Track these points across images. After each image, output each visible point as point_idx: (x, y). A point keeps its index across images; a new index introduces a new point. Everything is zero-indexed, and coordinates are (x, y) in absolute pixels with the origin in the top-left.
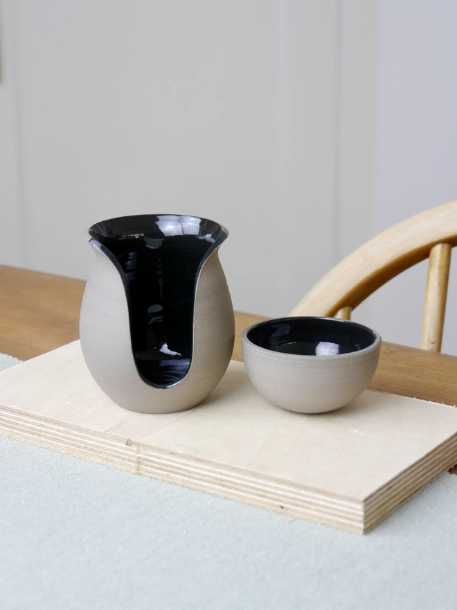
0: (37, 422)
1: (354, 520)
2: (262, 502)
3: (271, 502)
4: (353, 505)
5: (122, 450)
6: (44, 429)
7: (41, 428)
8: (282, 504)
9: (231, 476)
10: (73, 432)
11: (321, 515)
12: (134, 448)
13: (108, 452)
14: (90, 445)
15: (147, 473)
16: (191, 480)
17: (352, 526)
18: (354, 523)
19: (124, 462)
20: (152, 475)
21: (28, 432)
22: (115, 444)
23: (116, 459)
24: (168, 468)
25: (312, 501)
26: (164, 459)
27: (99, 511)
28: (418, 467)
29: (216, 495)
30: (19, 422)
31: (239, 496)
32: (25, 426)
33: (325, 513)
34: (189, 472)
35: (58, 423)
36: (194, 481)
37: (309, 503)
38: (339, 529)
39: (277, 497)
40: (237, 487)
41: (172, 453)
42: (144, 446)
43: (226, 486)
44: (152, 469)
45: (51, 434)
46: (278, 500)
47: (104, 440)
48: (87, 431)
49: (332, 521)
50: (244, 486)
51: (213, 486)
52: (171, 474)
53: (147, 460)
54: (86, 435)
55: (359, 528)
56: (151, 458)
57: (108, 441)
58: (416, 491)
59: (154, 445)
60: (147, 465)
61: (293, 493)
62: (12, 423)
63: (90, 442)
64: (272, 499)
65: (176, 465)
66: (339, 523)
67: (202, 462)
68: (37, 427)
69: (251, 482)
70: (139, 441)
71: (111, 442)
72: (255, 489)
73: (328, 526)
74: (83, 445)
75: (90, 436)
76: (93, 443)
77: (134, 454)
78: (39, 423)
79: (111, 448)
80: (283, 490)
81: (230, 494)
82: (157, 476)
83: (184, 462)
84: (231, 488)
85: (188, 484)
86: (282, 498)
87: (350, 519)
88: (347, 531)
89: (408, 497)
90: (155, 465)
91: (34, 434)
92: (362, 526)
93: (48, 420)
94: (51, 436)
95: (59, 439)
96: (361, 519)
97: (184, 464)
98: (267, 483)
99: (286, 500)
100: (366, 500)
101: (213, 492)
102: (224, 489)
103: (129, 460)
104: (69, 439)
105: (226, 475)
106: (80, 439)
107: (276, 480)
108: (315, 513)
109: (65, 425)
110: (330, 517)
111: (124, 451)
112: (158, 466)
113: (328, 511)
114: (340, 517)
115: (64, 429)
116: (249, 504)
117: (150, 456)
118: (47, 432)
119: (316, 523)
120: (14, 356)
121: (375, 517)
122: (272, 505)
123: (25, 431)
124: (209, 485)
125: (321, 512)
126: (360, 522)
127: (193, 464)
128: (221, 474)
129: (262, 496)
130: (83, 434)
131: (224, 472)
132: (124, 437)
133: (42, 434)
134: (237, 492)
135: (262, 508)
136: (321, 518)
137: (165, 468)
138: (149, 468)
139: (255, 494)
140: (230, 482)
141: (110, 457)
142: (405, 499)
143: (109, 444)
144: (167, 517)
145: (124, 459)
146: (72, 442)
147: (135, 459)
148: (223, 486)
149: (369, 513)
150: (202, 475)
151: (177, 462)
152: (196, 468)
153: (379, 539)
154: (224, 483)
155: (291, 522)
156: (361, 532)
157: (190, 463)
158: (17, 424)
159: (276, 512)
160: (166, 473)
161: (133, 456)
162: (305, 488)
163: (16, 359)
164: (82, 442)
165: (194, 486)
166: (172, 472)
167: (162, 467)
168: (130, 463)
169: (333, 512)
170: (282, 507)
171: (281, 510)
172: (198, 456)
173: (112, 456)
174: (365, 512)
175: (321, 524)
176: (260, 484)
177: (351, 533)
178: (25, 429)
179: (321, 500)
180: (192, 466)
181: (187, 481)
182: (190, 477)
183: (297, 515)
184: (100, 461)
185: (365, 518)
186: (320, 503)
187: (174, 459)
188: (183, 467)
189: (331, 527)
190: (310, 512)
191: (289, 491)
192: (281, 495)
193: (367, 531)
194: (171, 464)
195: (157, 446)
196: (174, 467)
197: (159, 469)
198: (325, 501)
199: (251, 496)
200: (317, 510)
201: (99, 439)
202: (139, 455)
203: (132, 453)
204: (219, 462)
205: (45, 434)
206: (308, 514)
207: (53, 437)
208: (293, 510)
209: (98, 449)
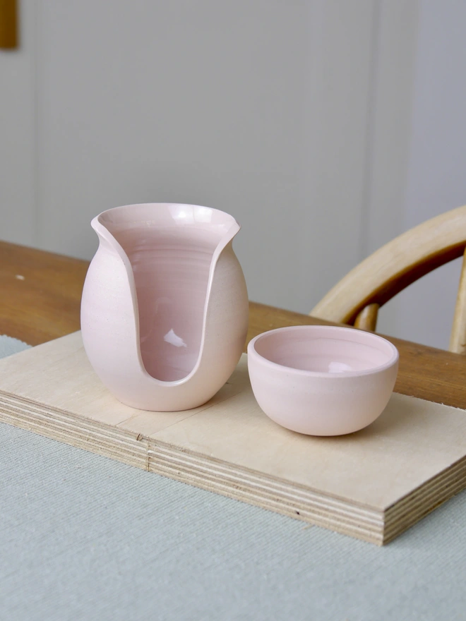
0: (44, 411)
1: (374, 531)
2: (277, 506)
3: (287, 506)
4: (373, 515)
5: (132, 445)
6: (51, 419)
7: (48, 418)
8: (298, 510)
9: (245, 478)
10: (81, 423)
11: (338, 523)
12: (145, 443)
13: (118, 446)
14: (99, 438)
15: (157, 471)
16: (203, 480)
17: (371, 536)
18: (373, 534)
19: (134, 457)
20: (162, 472)
21: (35, 422)
22: (126, 438)
23: (124, 454)
24: (180, 467)
25: (330, 508)
26: (176, 457)
27: (106, 508)
28: (443, 478)
29: (228, 497)
30: (26, 411)
31: (254, 499)
32: (32, 416)
33: (344, 521)
34: (202, 471)
36: (207, 481)
37: (327, 510)
38: (357, 539)
39: (294, 502)
40: (251, 489)
41: (184, 451)
42: (156, 441)
43: (241, 488)
44: (163, 467)
45: (59, 424)
46: (294, 505)
47: (114, 434)
48: (96, 423)
49: (350, 530)
50: (259, 488)
51: (226, 487)
52: (183, 473)
53: (158, 457)
54: (95, 428)
55: (378, 539)
56: (163, 455)
57: (118, 435)
58: (439, 503)
59: (167, 442)
60: (157, 462)
61: (311, 499)
62: (18, 411)
63: (99, 435)
64: (288, 504)
65: (188, 463)
66: (357, 532)
67: (216, 461)
68: (44, 417)
69: (267, 485)
70: (151, 437)
71: (121, 436)
72: (271, 492)
73: (346, 535)
74: (91, 437)
75: (100, 429)
76: (102, 436)
77: (145, 449)
78: (47, 412)
79: (121, 442)
80: (299, 495)
81: (244, 496)
82: (167, 474)
83: (197, 460)
84: (245, 490)
85: (199, 484)
86: (298, 504)
87: (370, 529)
88: (365, 542)
89: (431, 509)
90: (166, 462)
91: (40, 424)
92: (381, 536)
93: (55, 410)
94: (58, 427)
95: (67, 430)
96: (381, 529)
97: (197, 463)
98: (283, 487)
99: (302, 505)
100: (387, 510)
101: (226, 493)
102: (238, 491)
103: (139, 456)
104: (77, 430)
105: (241, 477)
106: (88, 431)
107: (293, 484)
108: (333, 521)
110: (348, 526)
111: (135, 446)
112: (169, 463)
113: (346, 519)
114: (359, 526)
115: (73, 420)
116: (264, 507)
117: (162, 452)
118: (54, 423)
119: (333, 532)
120: (23, 340)
121: (396, 528)
122: (288, 510)
123: (32, 421)
124: (223, 486)
125: (338, 520)
126: (379, 532)
127: (207, 463)
128: (235, 475)
129: (278, 500)
130: (92, 427)
131: (238, 473)
132: (135, 432)
133: (49, 424)
134: (251, 495)
135: (277, 513)
136: (339, 527)
137: (177, 466)
138: (160, 466)
139: (270, 498)
140: (245, 484)
141: (118, 452)
142: (428, 511)
143: (119, 438)
144: (177, 518)
145: (134, 455)
146: (81, 434)
147: (146, 455)
148: (237, 487)
149: (389, 523)
150: (215, 475)
151: (190, 461)
152: (210, 467)
153: (399, 551)
154: (238, 485)
155: (306, 529)
156: (380, 543)
157: (203, 462)
158: (23, 412)
159: (291, 518)
160: (178, 471)
161: (144, 452)
162: (323, 494)
163: (25, 344)
164: (90, 434)
165: (206, 487)
166: (184, 470)
167: (174, 465)
168: (140, 459)
169: (351, 520)
170: (298, 513)
171: (296, 515)
172: (212, 455)
173: (122, 450)
174: (385, 523)
175: (338, 533)
176: (276, 488)
177: (369, 543)
178: (31, 418)
179: (339, 507)
180: (205, 465)
181: (199, 481)
182: (202, 476)
183: (313, 522)
184: (108, 455)
185: (386, 528)
186: (338, 510)
187: (187, 457)
188: (195, 466)
189: (349, 537)
190: (327, 519)
191: (307, 497)
192: (297, 501)
193: (386, 542)
194: (184, 462)
195: (170, 442)
196: (187, 466)
197: (171, 466)
198: (344, 509)
199: (266, 500)
200: (335, 518)
201: (109, 432)
202: (150, 451)
203: (142, 449)
204: (234, 462)
205: (53, 425)
206: (325, 522)
207: (60, 427)
208: (310, 517)
209: (107, 443)
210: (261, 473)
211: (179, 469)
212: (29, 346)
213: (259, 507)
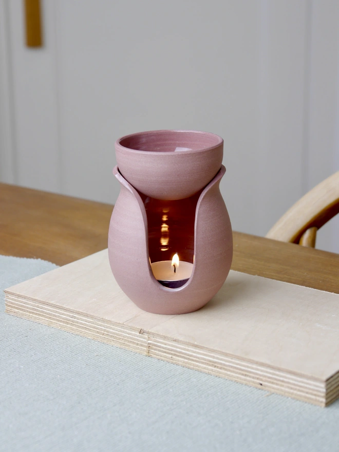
0: (70, 314)
1: (319, 396)
2: (245, 380)
3: (253, 380)
4: (317, 384)
5: (136, 337)
6: (76, 320)
7: (73, 319)
8: (261, 382)
9: (221, 360)
10: (98, 322)
11: (292, 391)
12: (146, 336)
13: (125, 339)
14: (111, 333)
15: (155, 356)
16: (190, 361)
17: (316, 400)
18: (318, 398)
19: (138, 346)
20: (159, 357)
21: (64, 322)
22: (131, 332)
23: (131, 344)
24: (172, 352)
25: (285, 380)
26: (169, 345)
27: (118, 384)
29: (209, 374)
30: (56, 314)
31: (228, 375)
32: (61, 318)
33: (295, 389)
34: (188, 355)
35: (87, 315)
36: (192, 362)
37: (283, 381)
38: (306, 402)
39: (258, 376)
40: (225, 367)
41: (175, 341)
42: (153, 334)
43: (218, 367)
44: (160, 353)
45: (81, 324)
46: (258, 379)
47: (123, 330)
48: (109, 322)
49: (301, 396)
50: (232, 367)
51: (207, 366)
52: (174, 357)
53: (155, 345)
54: (108, 325)
55: (322, 402)
56: (159, 344)
57: (125, 330)
59: (161, 334)
60: (155, 350)
61: (270, 373)
62: (51, 314)
63: (111, 330)
64: (253, 378)
65: (178, 350)
66: (306, 397)
67: (198, 347)
68: (70, 318)
69: (237, 364)
70: (150, 331)
71: (127, 331)
72: (240, 369)
73: (297, 400)
74: (105, 333)
75: (112, 326)
76: (114, 331)
77: (145, 340)
78: (72, 315)
79: (127, 335)
80: (262, 371)
81: (220, 373)
82: (163, 358)
83: (184, 347)
84: (221, 368)
85: (187, 365)
86: (261, 378)
87: (315, 395)
88: (312, 404)
90: (162, 349)
91: (68, 323)
92: (324, 400)
93: (78, 313)
94: (81, 325)
95: (87, 327)
96: (323, 395)
97: (184, 349)
98: (250, 365)
99: (264, 379)
100: (328, 380)
101: (207, 371)
102: (216, 369)
103: (142, 345)
104: (94, 328)
105: (217, 358)
106: (103, 328)
107: (257, 363)
108: (287, 390)
109: (92, 317)
110: (299, 393)
111: (138, 338)
112: (164, 350)
113: (298, 388)
114: (307, 393)
115: (92, 320)
116: (236, 381)
117: (158, 342)
118: (77, 322)
119: (288, 398)
120: (53, 262)
121: (335, 393)
122: (253, 382)
123: (61, 321)
124: (205, 366)
125: (291, 388)
126: (323, 397)
127: (192, 349)
128: (214, 357)
129: (246, 375)
130: (106, 325)
131: (216, 356)
132: (138, 327)
133: (74, 323)
134: (226, 372)
135: (246, 385)
136: (292, 394)
137: (170, 352)
138: (157, 352)
139: (240, 374)
140: (221, 364)
141: (126, 343)
143: (126, 333)
144: (171, 390)
145: (137, 344)
146: (98, 330)
147: (146, 345)
148: (215, 367)
149: (329, 390)
150: (198, 358)
151: (180, 348)
152: (194, 352)
154: (216, 365)
155: (268, 396)
156: (323, 405)
157: (189, 349)
158: (54, 315)
159: (256, 388)
160: (170, 356)
161: (145, 342)
162: (279, 370)
163: (54, 265)
164: (105, 330)
165: (192, 367)
166: (175, 355)
167: (167, 351)
168: (142, 348)
169: (301, 389)
170: (261, 384)
171: (260, 386)
172: (196, 343)
173: (129, 341)
174: (327, 390)
175: (292, 398)
176: (244, 366)
177: (315, 405)
178: (61, 319)
179: (292, 379)
180: (191, 351)
181: (186, 363)
182: (189, 359)
183: (273, 391)
184: (119, 346)
185: (327, 394)
186: (291, 381)
187: (177, 345)
188: (183, 351)
189: (300, 401)
190: (283, 388)
191: (267, 372)
192: (260, 375)
193: (328, 404)
194: (175, 349)
195: (164, 335)
196: (177, 352)
197: (165, 352)
198: (295, 380)
199: (237, 375)
200: (288, 387)
201: (118, 328)
202: (149, 342)
203: (144, 340)
204: (212, 348)
205: (77, 324)
206: (282, 390)
207: (83, 326)
208: (270, 387)
209: (117, 336)
210: (233, 355)
211: (172, 354)
212: (58, 266)
213: (232, 381)
